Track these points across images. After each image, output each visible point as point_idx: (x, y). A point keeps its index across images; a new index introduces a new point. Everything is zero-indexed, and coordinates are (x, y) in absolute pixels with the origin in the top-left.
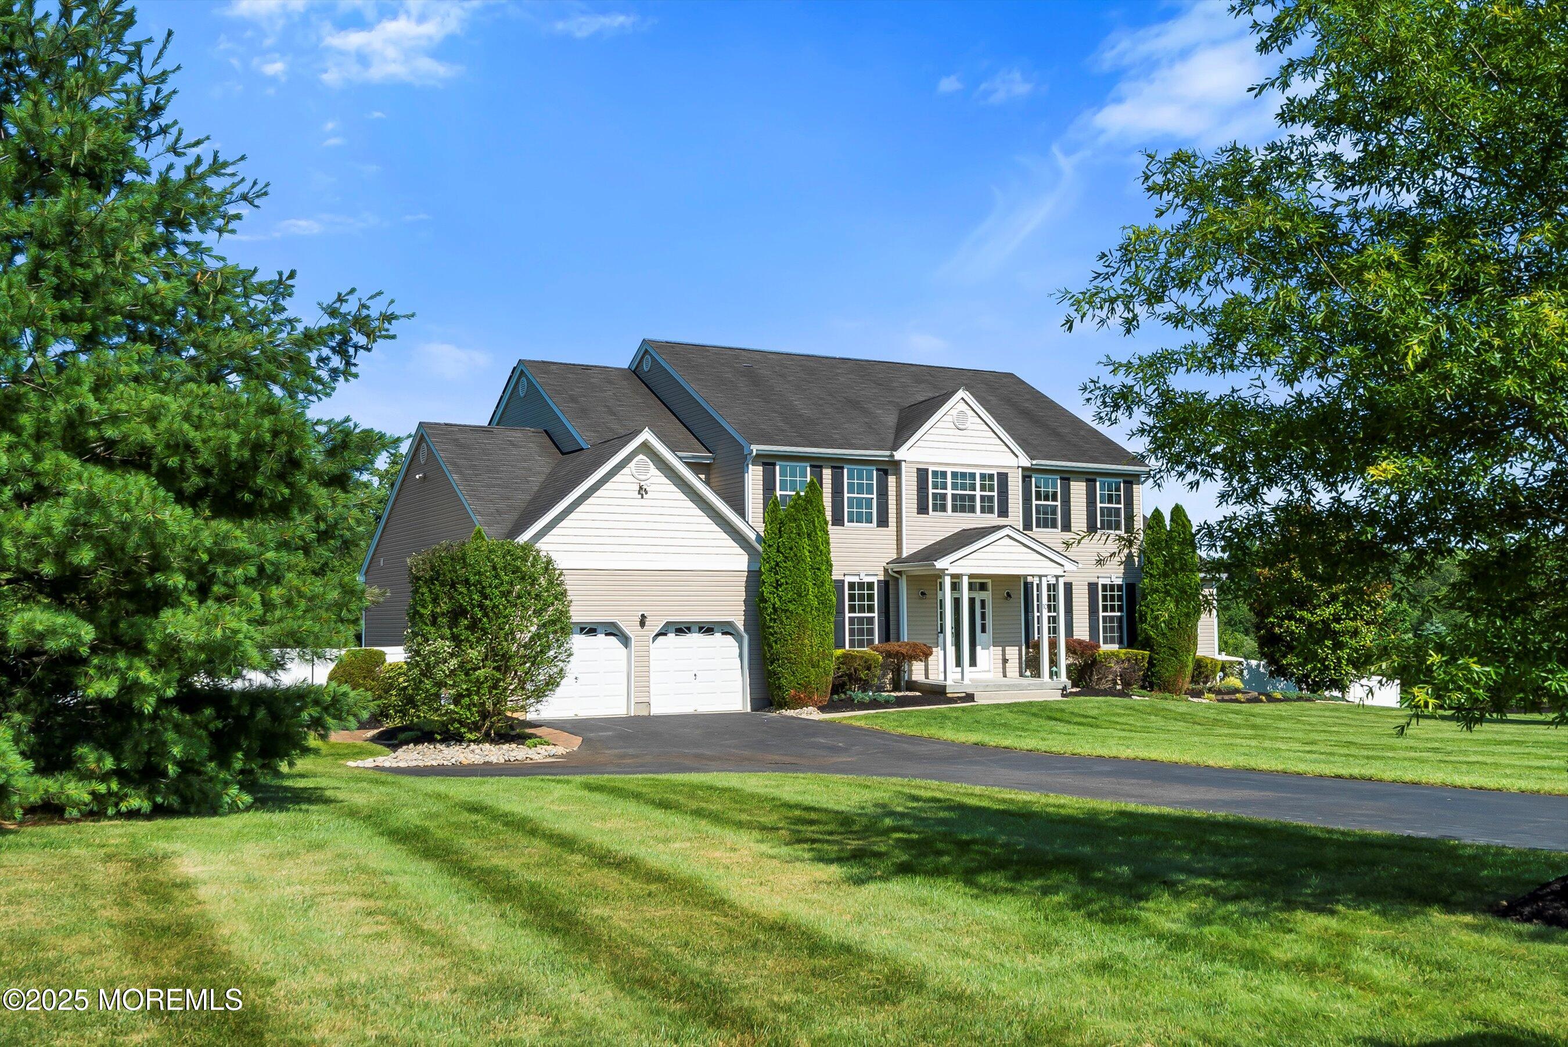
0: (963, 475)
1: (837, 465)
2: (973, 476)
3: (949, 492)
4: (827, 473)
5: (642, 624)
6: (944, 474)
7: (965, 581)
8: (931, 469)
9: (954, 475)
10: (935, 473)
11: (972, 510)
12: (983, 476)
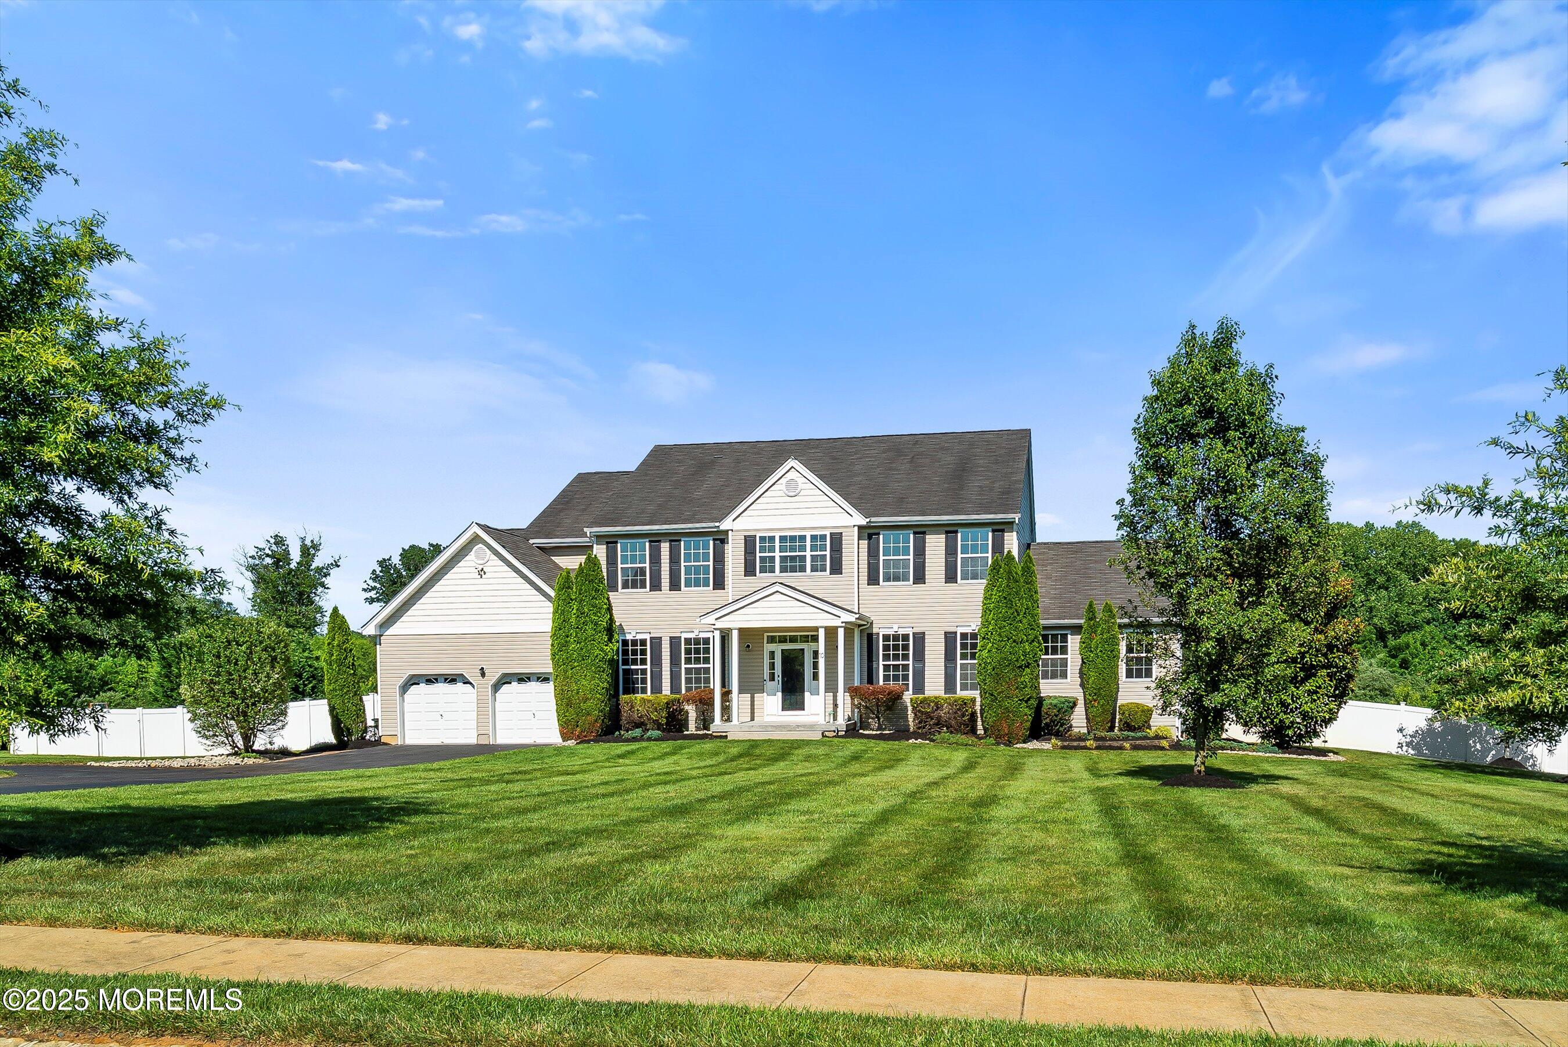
0: (793, 538)
1: (674, 539)
2: (803, 538)
3: (777, 554)
4: (665, 547)
5: (483, 674)
6: (772, 539)
7: (735, 635)
8: (758, 536)
9: (783, 539)
10: (763, 539)
11: (803, 569)
12: (814, 538)
